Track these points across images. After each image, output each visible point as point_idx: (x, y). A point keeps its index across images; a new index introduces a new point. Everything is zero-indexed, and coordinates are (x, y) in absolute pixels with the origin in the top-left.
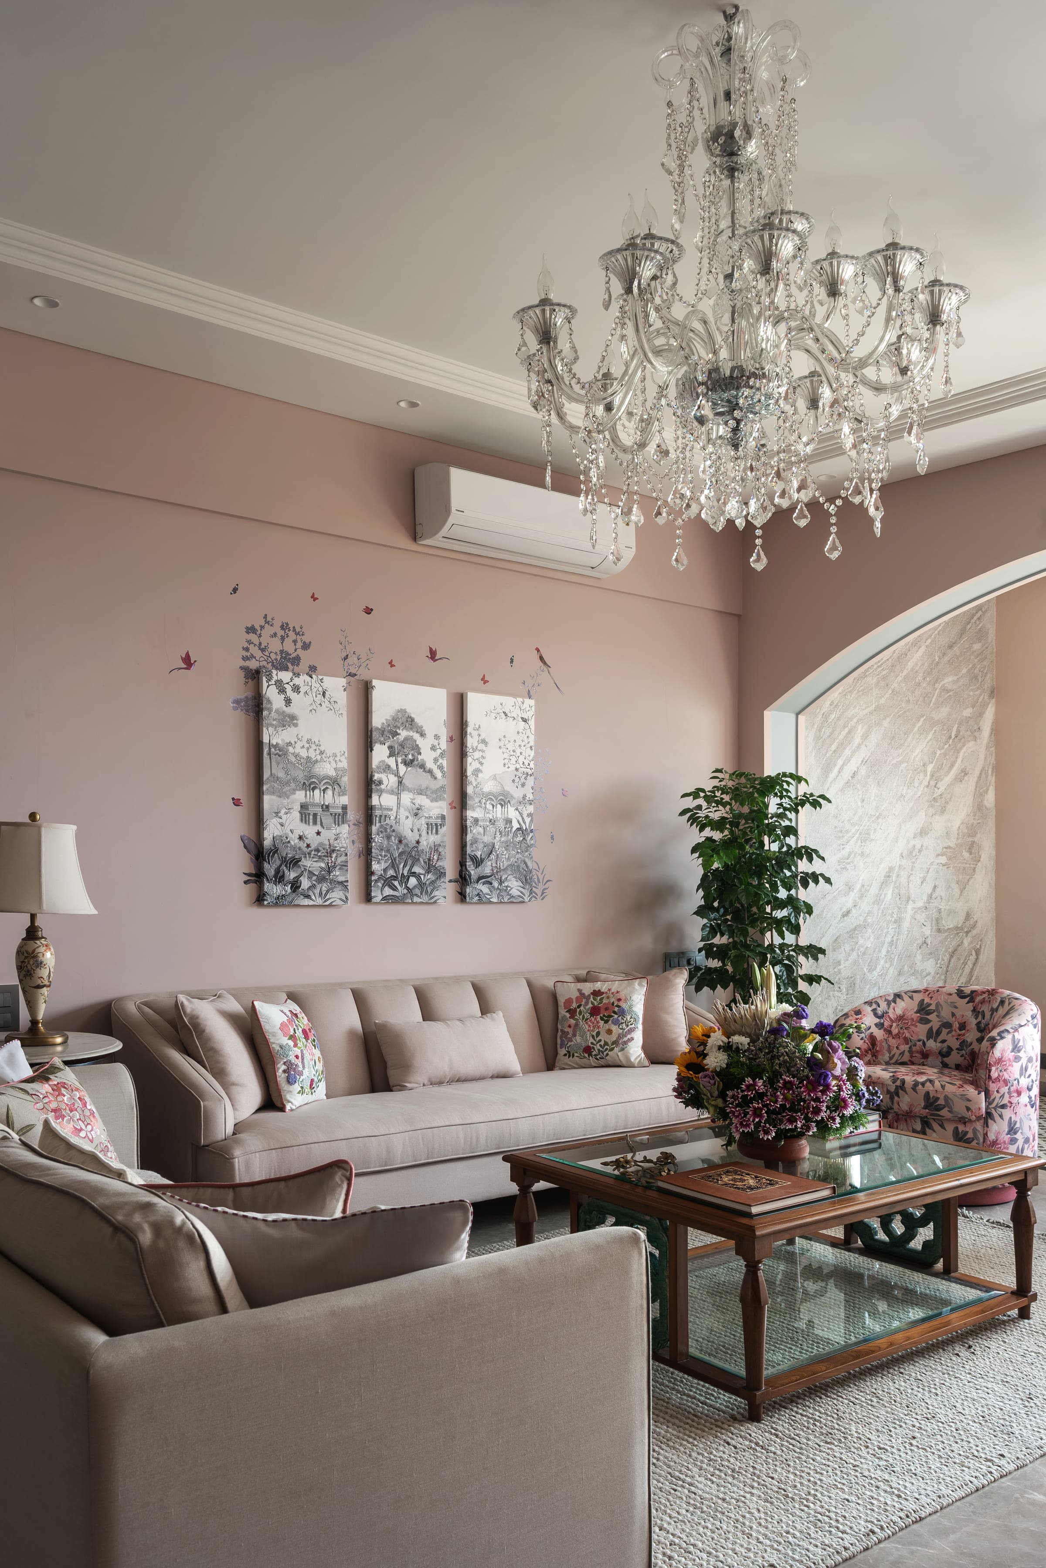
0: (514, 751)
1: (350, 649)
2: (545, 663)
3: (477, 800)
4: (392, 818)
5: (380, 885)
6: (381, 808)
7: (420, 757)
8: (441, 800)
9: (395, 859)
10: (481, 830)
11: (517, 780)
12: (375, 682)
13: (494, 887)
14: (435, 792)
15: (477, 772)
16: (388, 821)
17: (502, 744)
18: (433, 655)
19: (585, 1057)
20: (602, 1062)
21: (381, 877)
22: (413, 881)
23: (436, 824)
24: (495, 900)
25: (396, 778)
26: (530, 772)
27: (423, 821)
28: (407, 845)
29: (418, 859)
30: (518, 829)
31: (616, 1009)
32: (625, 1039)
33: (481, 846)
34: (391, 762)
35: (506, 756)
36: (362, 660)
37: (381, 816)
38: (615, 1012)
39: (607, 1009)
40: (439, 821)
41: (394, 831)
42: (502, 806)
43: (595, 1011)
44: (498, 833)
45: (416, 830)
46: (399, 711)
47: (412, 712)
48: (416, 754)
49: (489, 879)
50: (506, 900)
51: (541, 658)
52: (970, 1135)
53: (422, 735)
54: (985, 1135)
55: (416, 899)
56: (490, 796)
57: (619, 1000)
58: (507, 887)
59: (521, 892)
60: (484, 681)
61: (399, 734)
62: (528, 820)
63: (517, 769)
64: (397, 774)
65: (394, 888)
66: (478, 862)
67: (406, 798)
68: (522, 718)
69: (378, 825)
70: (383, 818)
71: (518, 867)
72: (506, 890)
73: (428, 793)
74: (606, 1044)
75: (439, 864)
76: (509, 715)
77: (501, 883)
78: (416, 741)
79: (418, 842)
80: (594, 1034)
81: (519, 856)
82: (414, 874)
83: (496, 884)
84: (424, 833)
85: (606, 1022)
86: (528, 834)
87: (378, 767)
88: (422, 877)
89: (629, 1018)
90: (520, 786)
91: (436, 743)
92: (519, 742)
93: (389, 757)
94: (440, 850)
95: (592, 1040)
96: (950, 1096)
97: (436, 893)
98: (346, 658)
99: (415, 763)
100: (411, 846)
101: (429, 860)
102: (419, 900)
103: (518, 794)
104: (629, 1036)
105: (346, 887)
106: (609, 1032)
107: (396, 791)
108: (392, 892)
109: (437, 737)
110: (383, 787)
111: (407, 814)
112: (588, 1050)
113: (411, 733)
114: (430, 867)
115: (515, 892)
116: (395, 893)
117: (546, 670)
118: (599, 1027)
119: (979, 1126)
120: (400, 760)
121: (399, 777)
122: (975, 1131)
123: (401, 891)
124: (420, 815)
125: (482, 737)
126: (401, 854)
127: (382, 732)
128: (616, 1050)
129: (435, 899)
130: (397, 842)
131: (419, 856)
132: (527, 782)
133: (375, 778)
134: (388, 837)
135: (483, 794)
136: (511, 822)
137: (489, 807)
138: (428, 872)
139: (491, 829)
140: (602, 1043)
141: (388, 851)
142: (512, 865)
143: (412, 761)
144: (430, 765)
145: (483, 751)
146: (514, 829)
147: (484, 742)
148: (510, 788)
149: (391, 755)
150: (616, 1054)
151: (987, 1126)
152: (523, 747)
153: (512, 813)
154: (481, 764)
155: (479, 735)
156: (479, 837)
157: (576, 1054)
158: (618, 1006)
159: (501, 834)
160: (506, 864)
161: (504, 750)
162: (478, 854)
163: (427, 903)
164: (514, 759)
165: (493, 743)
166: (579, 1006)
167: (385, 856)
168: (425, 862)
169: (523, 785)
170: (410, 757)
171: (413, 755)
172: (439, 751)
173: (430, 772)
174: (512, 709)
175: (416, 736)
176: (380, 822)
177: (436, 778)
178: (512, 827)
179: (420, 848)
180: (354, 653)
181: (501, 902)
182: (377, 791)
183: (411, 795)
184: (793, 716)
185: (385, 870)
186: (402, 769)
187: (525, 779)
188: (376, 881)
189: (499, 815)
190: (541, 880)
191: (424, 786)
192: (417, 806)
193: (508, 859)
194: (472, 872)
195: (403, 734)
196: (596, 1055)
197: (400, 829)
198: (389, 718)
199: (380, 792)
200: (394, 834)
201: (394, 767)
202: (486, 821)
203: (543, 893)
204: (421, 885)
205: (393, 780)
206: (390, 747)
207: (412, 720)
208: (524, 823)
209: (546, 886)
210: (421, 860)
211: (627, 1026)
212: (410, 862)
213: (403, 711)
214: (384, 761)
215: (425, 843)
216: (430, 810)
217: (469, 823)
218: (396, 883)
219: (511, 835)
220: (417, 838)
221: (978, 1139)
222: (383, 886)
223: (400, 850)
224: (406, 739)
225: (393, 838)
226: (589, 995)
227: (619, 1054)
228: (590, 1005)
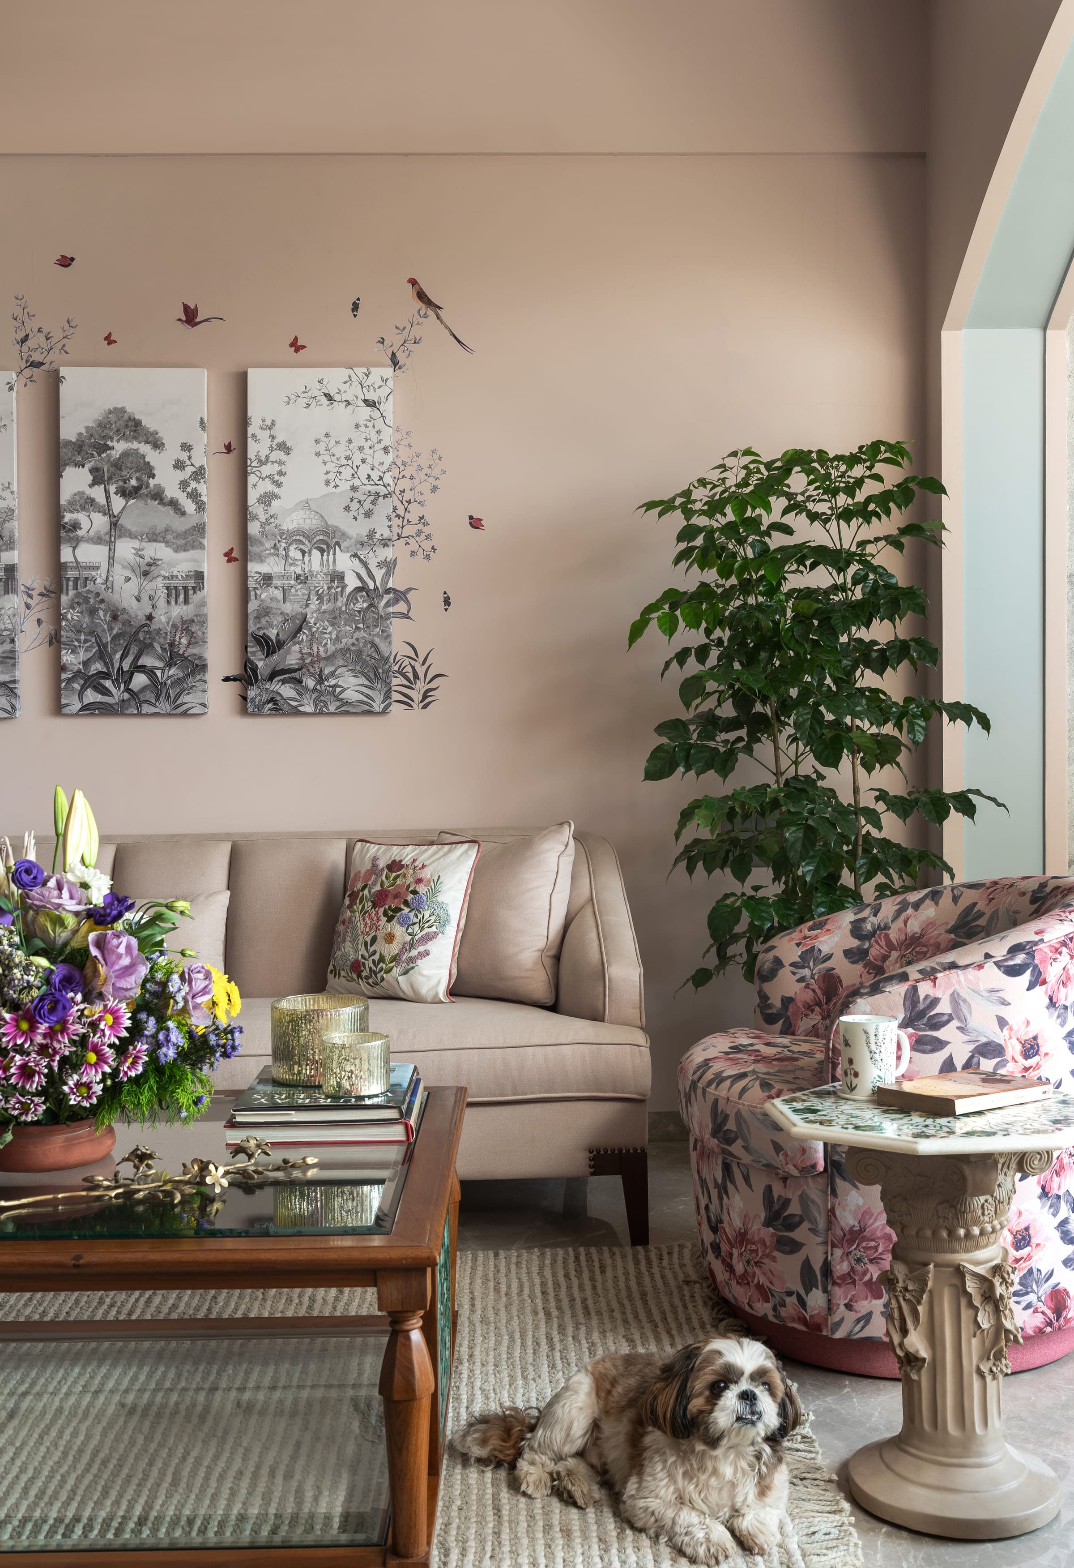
0: (348, 458)
1: (32, 325)
2: (429, 303)
3: (269, 544)
4: (99, 581)
5: (77, 686)
6: (78, 565)
7: (152, 482)
8: (193, 548)
9: (105, 646)
10: (278, 594)
11: (355, 505)
12: (63, 371)
13: (306, 688)
14: (185, 534)
15: (267, 499)
16: (90, 586)
17: (321, 448)
18: (190, 317)
19: (353, 980)
20: (377, 990)
21: (77, 674)
22: (140, 680)
23: (185, 588)
24: (309, 709)
25: (106, 519)
26: (383, 491)
27: (160, 583)
28: (127, 623)
29: (151, 645)
30: (358, 590)
31: (410, 897)
32: (414, 953)
33: (277, 620)
34: (97, 494)
35: (330, 467)
36: (53, 341)
37: (77, 579)
38: (406, 903)
39: (396, 896)
40: (191, 583)
41: (102, 601)
42: (322, 551)
43: (379, 899)
44: (314, 598)
45: (145, 598)
46: (110, 412)
47: (135, 408)
48: (145, 478)
49: (296, 675)
50: (332, 709)
51: (422, 296)
52: (794, 1209)
53: (157, 445)
54: (831, 1213)
55: (146, 708)
56: (294, 537)
57: (419, 881)
58: (335, 686)
59: (367, 696)
60: (296, 346)
61: (113, 448)
62: (379, 574)
63: (354, 488)
64: (107, 511)
65: (106, 692)
66: (270, 647)
67: (125, 548)
68: (366, 401)
69: (71, 593)
70: (80, 582)
71: (360, 652)
72: (332, 693)
73: (169, 537)
74: (382, 959)
75: (191, 651)
76: (337, 397)
77: (321, 680)
78: (144, 457)
79: (150, 618)
80: (368, 939)
81: (362, 634)
82: (142, 669)
83: (311, 683)
84: (161, 603)
85: (390, 919)
86: (381, 597)
87: (71, 503)
88: (159, 673)
89: (427, 914)
90: (361, 517)
91: (184, 456)
92: (359, 441)
93: (91, 486)
94: (194, 628)
95: (363, 951)
96: (745, 1114)
97: (185, 698)
98: (25, 339)
99: (144, 491)
100: (136, 624)
101: (172, 645)
102: (153, 710)
103: (357, 529)
104: (421, 949)
105: (12, 690)
106: (390, 938)
107: (107, 538)
108: (99, 698)
109: (186, 447)
110: (80, 533)
111: (128, 573)
112: (356, 967)
113: (135, 445)
114: (173, 657)
115: (351, 695)
116: (106, 699)
117: (430, 313)
118: (377, 929)
119: (814, 1191)
120: (112, 489)
121: (111, 516)
122: (804, 1200)
123: (117, 694)
124: (155, 573)
125: (279, 440)
126: (115, 638)
127: (79, 446)
128: (396, 971)
129: (185, 707)
130: (108, 618)
131: (153, 640)
132: (376, 509)
133: (66, 520)
134: (93, 612)
135: (281, 535)
136: (342, 578)
137: (294, 553)
138: (170, 665)
139: (301, 591)
140: (376, 957)
141: (91, 633)
142: (344, 651)
143: (137, 489)
144: (172, 491)
145: (281, 463)
146: (348, 590)
147: (284, 447)
148: (340, 520)
149: (95, 483)
150: (397, 978)
151: (834, 1193)
152: (367, 451)
153: (344, 562)
154: (278, 484)
155: (273, 437)
156: (273, 605)
157: (343, 973)
158: (415, 892)
159: (320, 597)
160: (331, 648)
161: (327, 458)
162: (272, 633)
163: (168, 715)
164: (347, 472)
165: (303, 449)
166: (363, 889)
167: (86, 641)
168: (164, 650)
169: (368, 514)
170: (133, 482)
171: (138, 479)
172: (190, 470)
173: (174, 504)
174: (344, 387)
175: (145, 449)
176: (75, 587)
177: (183, 514)
178: (344, 587)
179: (154, 626)
180: (40, 330)
181: (321, 713)
182: (70, 540)
183: (136, 544)
184: (1037, 334)
185: (86, 663)
186: (118, 503)
187: (373, 503)
188: (69, 681)
189: (316, 566)
190: (421, 675)
191: (160, 527)
192: (148, 560)
193: (338, 640)
194: (260, 664)
195: (119, 447)
196: (367, 978)
197: (114, 597)
198: (91, 424)
199: (76, 542)
200: (103, 606)
201: (101, 499)
202: (289, 578)
203: (425, 697)
204: (157, 687)
205: (100, 522)
206: (94, 471)
207: (137, 423)
208: (372, 578)
209: (431, 686)
210: (156, 645)
211: (422, 929)
212: (134, 650)
213: (120, 412)
214: (83, 493)
215: (163, 619)
216: (171, 565)
217: (251, 583)
218: (108, 684)
219: (341, 602)
220: (148, 610)
221: (814, 1221)
222: (83, 689)
223: (115, 632)
224: (125, 454)
225: (101, 613)
226: (383, 869)
227: (401, 979)
228: (378, 887)
